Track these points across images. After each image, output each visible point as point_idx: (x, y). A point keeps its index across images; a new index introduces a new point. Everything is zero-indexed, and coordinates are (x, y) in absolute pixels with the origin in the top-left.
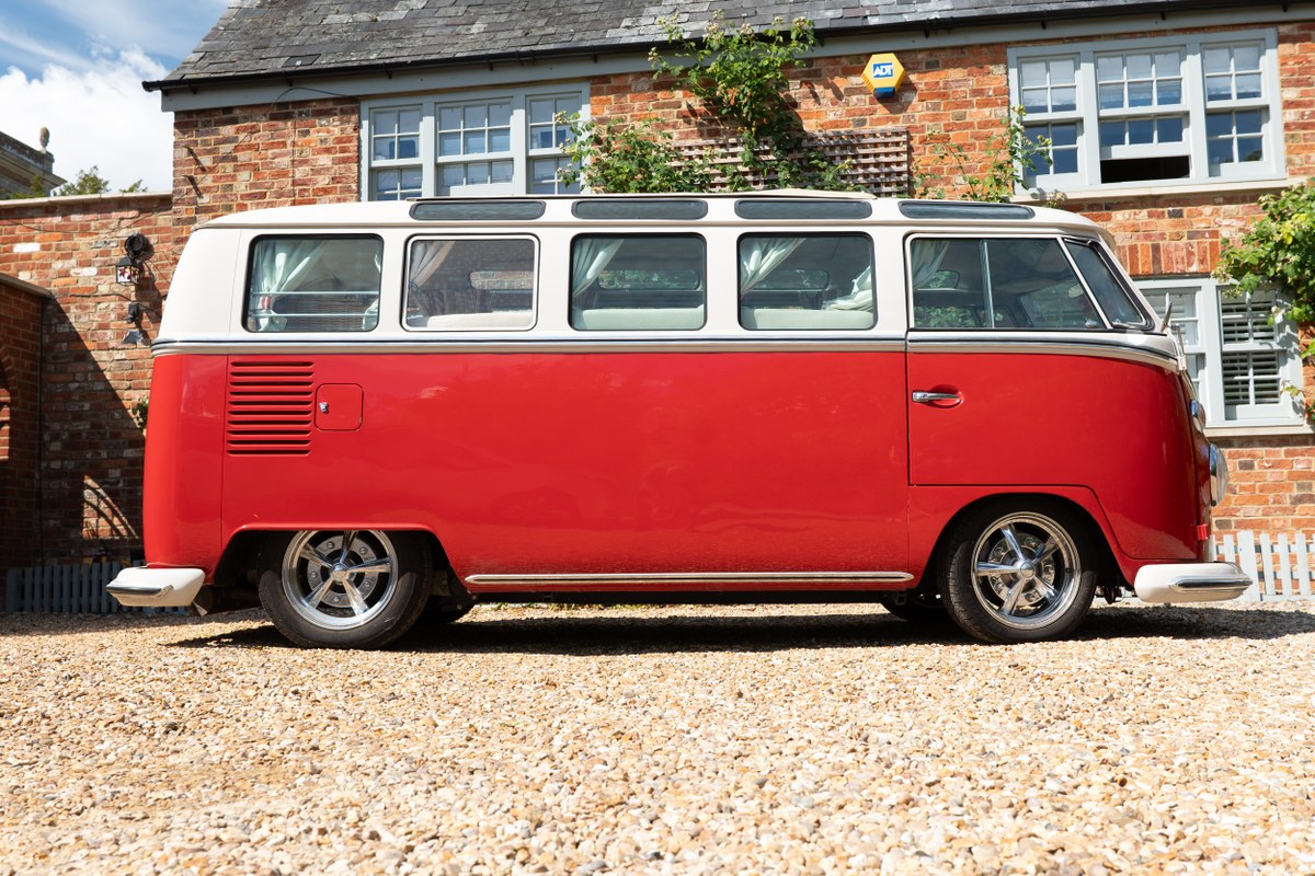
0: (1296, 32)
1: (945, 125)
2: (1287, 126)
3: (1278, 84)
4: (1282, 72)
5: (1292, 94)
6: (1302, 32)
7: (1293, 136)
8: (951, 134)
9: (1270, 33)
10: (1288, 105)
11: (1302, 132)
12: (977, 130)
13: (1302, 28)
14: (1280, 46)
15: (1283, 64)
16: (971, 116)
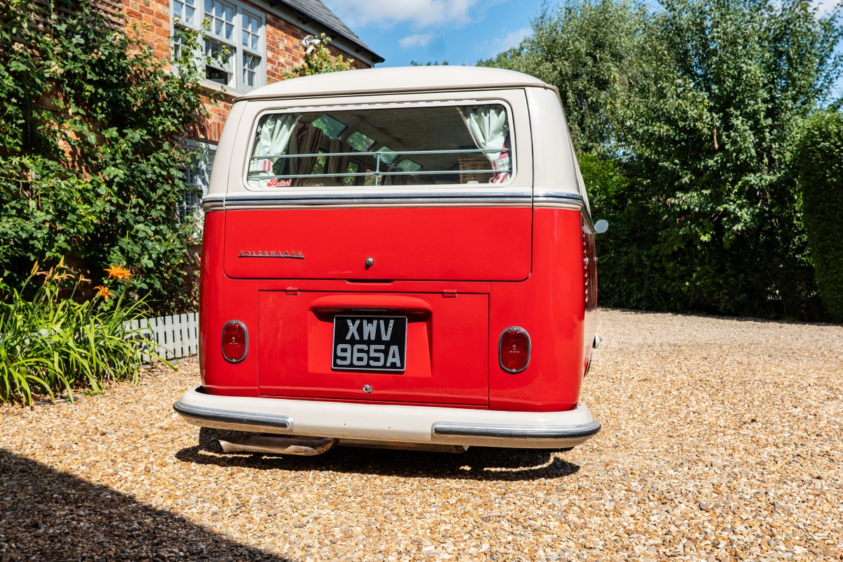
0: (272, 21)
1: (140, 6)
2: (268, 72)
3: (266, 47)
4: (268, 40)
5: (270, 54)
6: (274, 22)
7: (270, 79)
8: (143, 14)
9: (263, 15)
10: (269, 60)
11: (272, 78)
12: (155, 18)
13: (274, 19)
14: (267, 25)
15: (268, 36)
16: (152, 6)
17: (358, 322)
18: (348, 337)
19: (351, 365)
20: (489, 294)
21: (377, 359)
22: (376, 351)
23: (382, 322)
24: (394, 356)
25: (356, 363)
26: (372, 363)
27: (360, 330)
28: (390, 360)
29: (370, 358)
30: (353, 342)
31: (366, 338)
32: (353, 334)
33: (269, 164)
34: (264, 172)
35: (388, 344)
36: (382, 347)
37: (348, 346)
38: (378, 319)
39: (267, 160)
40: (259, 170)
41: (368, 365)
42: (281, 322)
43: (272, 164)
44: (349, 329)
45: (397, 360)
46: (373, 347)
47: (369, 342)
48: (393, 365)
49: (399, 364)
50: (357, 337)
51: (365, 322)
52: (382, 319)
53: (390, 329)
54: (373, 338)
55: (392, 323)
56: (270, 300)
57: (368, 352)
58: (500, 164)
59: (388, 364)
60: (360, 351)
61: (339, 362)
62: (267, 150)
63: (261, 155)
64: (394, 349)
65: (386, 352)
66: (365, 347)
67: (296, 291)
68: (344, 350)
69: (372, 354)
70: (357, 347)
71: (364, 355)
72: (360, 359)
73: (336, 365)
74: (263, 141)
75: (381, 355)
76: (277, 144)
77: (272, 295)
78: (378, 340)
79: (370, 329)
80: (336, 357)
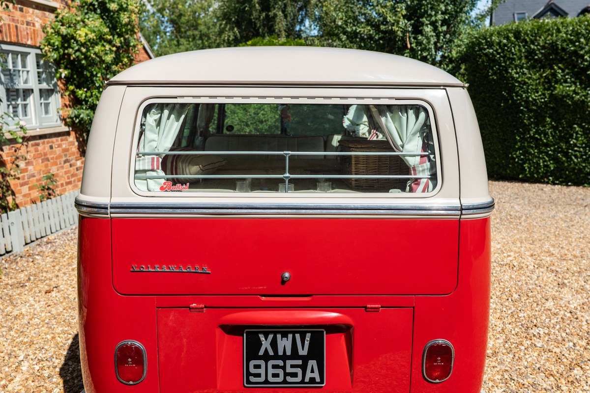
17: (271, 337)
18: (261, 353)
19: (266, 381)
20: (413, 307)
21: (295, 375)
22: (292, 366)
23: (298, 336)
24: (312, 371)
25: (271, 379)
26: (289, 379)
27: (274, 344)
28: (309, 375)
29: (286, 374)
30: (266, 357)
31: (281, 353)
32: (266, 348)
33: (158, 161)
34: (153, 170)
35: (305, 359)
36: (300, 362)
37: (262, 363)
38: (294, 333)
39: (155, 157)
40: (146, 168)
41: (285, 382)
42: (185, 340)
43: (160, 160)
44: (262, 344)
45: (316, 375)
46: (289, 363)
47: (284, 358)
48: (312, 380)
49: (318, 380)
50: (271, 353)
51: (279, 336)
52: (297, 332)
53: (307, 343)
54: (289, 353)
55: (308, 336)
56: (171, 317)
57: (284, 368)
58: (421, 169)
59: (307, 380)
60: (274, 367)
61: (252, 379)
62: (154, 144)
63: (146, 151)
64: (312, 363)
65: (304, 368)
66: (280, 363)
67: (202, 308)
68: (257, 367)
69: (289, 370)
70: (271, 363)
71: (280, 372)
72: (275, 375)
73: (249, 382)
74: (149, 135)
75: (299, 371)
76: (166, 137)
77: (173, 313)
78: (295, 355)
79: (285, 344)
80: (249, 374)
